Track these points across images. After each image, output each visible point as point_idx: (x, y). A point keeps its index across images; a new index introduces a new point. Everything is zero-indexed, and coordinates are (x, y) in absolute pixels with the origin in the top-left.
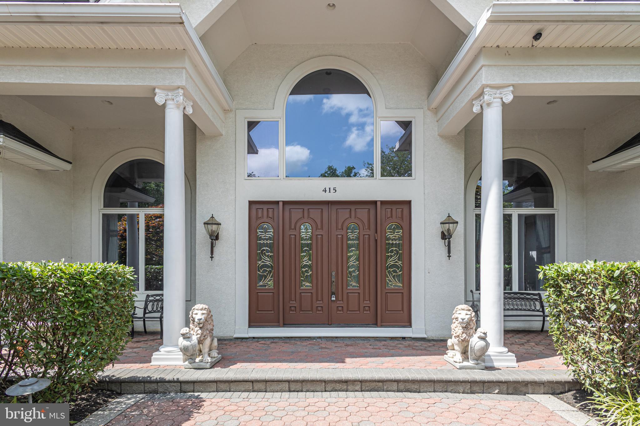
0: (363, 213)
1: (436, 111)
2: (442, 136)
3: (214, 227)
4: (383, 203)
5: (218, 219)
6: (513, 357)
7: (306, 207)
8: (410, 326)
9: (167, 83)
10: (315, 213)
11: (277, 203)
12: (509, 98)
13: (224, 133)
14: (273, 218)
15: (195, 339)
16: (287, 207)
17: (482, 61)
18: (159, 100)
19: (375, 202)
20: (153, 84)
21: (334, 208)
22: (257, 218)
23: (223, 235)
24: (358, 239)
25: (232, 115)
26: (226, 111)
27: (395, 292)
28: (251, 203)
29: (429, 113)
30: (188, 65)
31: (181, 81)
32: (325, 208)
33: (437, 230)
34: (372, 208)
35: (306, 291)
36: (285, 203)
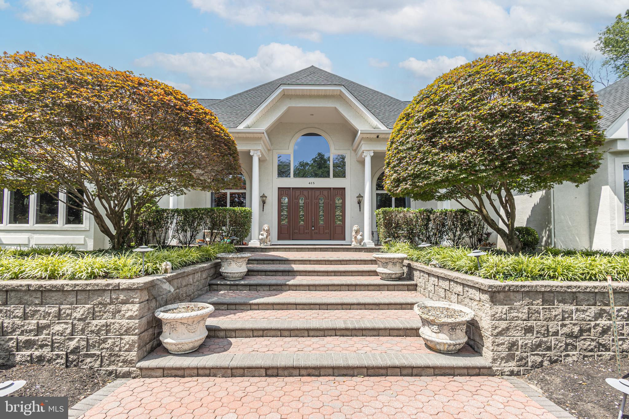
0: (325, 193)
1: (355, 151)
2: (358, 161)
3: (264, 198)
4: (334, 188)
5: (266, 195)
6: (373, 244)
7: (302, 190)
8: (345, 240)
9: (255, 148)
10: (306, 193)
11: (290, 188)
12: (372, 154)
13: (267, 159)
14: (288, 195)
15: (265, 236)
16: (294, 190)
17: (362, 142)
18: (251, 154)
19: (330, 188)
20: (248, 148)
21: (313, 191)
22: (281, 194)
23: (267, 201)
24: (323, 203)
25: (271, 152)
26: (269, 150)
27: (339, 226)
28: (279, 188)
29: (353, 152)
30: (262, 142)
31: (260, 148)
32: (310, 191)
33: (356, 200)
34: (329, 190)
35: (301, 226)
36: (293, 188)
